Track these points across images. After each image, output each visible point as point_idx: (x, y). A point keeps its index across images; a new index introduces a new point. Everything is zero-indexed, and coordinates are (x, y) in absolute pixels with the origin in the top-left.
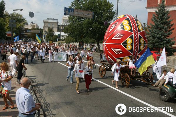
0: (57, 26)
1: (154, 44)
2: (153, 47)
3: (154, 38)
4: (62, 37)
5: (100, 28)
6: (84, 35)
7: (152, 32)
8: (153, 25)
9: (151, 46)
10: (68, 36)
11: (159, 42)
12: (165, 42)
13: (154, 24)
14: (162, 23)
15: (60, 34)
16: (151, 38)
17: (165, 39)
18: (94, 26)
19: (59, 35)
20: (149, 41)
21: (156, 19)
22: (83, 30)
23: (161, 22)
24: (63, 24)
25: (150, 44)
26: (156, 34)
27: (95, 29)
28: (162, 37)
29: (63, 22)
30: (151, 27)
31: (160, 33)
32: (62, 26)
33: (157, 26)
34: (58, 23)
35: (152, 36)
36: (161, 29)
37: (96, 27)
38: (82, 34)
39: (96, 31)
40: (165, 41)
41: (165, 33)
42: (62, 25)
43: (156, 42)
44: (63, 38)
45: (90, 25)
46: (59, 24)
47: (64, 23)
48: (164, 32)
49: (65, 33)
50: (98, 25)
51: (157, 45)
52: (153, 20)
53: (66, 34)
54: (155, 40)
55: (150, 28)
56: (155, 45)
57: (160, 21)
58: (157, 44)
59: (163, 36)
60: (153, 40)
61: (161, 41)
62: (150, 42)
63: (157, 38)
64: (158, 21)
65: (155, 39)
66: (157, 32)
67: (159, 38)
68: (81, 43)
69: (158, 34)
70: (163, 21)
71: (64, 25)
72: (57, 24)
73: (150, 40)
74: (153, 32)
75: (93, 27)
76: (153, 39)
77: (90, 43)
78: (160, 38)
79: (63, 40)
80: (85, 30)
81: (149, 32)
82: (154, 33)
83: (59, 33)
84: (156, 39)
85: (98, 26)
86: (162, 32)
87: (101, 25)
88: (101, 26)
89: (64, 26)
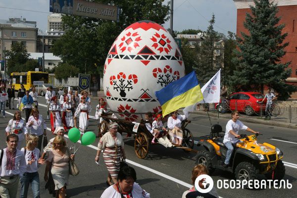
0: (34, 38)
1: (250, 76)
3: (251, 63)
4: (49, 64)
6: (101, 58)
7: (246, 51)
8: (248, 37)
9: (245, 81)
11: (260, 72)
12: (273, 71)
13: (249, 34)
15: (44, 57)
16: (244, 64)
17: (272, 65)
19: (42, 60)
20: (241, 71)
21: (253, 24)
23: (264, 29)
24: (50, 33)
25: (242, 76)
26: (253, 56)
28: (266, 62)
29: (51, 29)
30: (244, 40)
31: (262, 53)
32: (49, 37)
33: (255, 37)
34: (37, 30)
35: (246, 59)
36: (263, 44)
41: (271, 53)
42: (48, 34)
43: (255, 72)
48: (269, 50)
49: (56, 54)
51: (257, 79)
52: (246, 26)
54: (252, 68)
55: (242, 43)
56: (253, 80)
57: (261, 29)
58: (257, 75)
59: (269, 60)
60: (249, 69)
61: (265, 71)
62: (244, 71)
63: (257, 63)
64: (256, 28)
65: (252, 66)
66: (255, 51)
67: (260, 64)
69: (257, 55)
70: (267, 27)
71: (52, 34)
72: (34, 32)
73: (243, 69)
74: (248, 50)
76: (248, 66)
78: (263, 64)
81: (240, 51)
82: (251, 53)
84: (254, 65)
86: (266, 50)
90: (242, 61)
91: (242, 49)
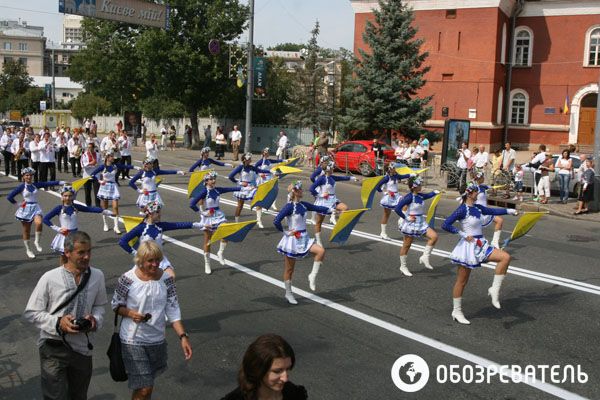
0: (40, 53)
1: (370, 116)
2: (371, 126)
3: (372, 97)
4: (64, 95)
5: (197, 61)
6: (142, 86)
7: (365, 78)
8: (368, 57)
9: (362, 124)
10: (84, 90)
11: (386, 111)
12: (405, 109)
13: (370, 52)
14: (396, 51)
15: (54, 83)
16: (362, 98)
17: (404, 100)
18: (176, 56)
19: (50, 88)
20: (357, 109)
21: (376, 37)
22: (138, 68)
23: (392, 45)
24: (65, 45)
25: (359, 116)
26: (376, 86)
27: (181, 66)
28: (395, 95)
29: (67, 38)
30: (362, 61)
31: (389, 82)
32: (64, 52)
33: (379, 57)
34: (44, 41)
35: (366, 89)
36: (392, 68)
37: (184, 60)
38: (133, 84)
39: (183, 72)
40: (406, 106)
41: (403, 83)
42: (62, 48)
43: (378, 111)
44: (67, 100)
45: (160, 52)
46: (49, 46)
47: (69, 40)
48: (400, 77)
49: (75, 79)
50: (189, 53)
51: (382, 121)
52: (366, 40)
53: (78, 86)
54: (373, 104)
55: (359, 65)
56: (374, 122)
57: (388, 45)
58: (381, 116)
59: (400, 93)
60: (370, 106)
61: (393, 108)
62: (361, 109)
64: (381, 44)
65: (373, 101)
66: (380, 79)
67: (386, 98)
68: (132, 117)
69: (382, 84)
70: (398, 41)
71: (69, 48)
72: (40, 44)
73: (360, 105)
74: (368, 77)
75: (173, 58)
76: (368, 102)
77: (165, 118)
78: (391, 98)
79: (64, 108)
80: (143, 72)
81: (356, 77)
82: (372, 81)
83: (48, 80)
84: (377, 100)
85: (192, 56)
86: (396, 77)
87: (200, 53)
88: (202, 57)
89: (69, 52)
90: (359, 94)
91: (359, 75)
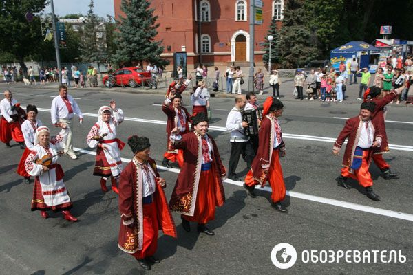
1: (131, 53)
2: (131, 59)
3: (130, 42)
7: (124, 32)
9: (126, 58)
11: (139, 50)
12: (149, 48)
13: (125, 17)
14: (140, 15)
16: (124, 43)
17: (148, 43)
20: (122, 50)
21: (128, 7)
23: (138, 12)
25: (124, 54)
26: (131, 36)
28: (143, 41)
30: (121, 22)
31: (138, 34)
33: (131, 19)
35: (126, 38)
36: (139, 26)
40: (149, 46)
41: (146, 33)
43: (134, 50)
51: (137, 56)
52: (123, 10)
55: (120, 25)
56: (133, 57)
57: (135, 12)
58: (136, 53)
59: (145, 39)
60: (129, 47)
61: (143, 48)
62: (125, 50)
63: (135, 42)
64: (132, 12)
66: (133, 32)
67: (138, 42)
69: (134, 35)
73: (124, 47)
74: (126, 31)
76: (128, 45)
78: (140, 42)
81: (119, 32)
82: (129, 33)
84: (133, 44)
86: (142, 31)
90: (122, 41)
91: (121, 30)
